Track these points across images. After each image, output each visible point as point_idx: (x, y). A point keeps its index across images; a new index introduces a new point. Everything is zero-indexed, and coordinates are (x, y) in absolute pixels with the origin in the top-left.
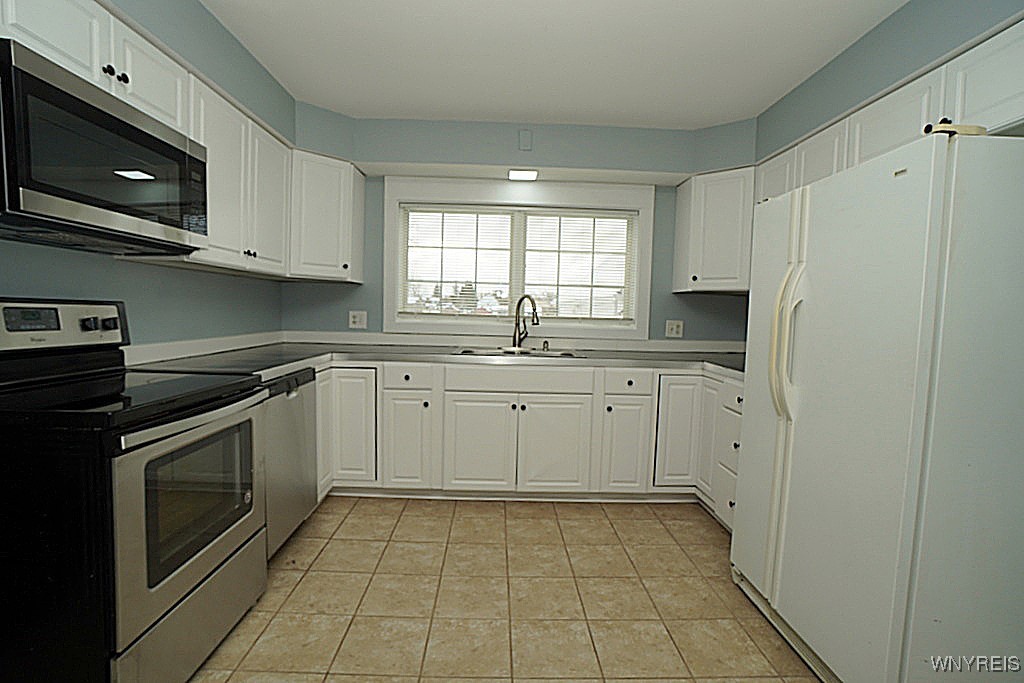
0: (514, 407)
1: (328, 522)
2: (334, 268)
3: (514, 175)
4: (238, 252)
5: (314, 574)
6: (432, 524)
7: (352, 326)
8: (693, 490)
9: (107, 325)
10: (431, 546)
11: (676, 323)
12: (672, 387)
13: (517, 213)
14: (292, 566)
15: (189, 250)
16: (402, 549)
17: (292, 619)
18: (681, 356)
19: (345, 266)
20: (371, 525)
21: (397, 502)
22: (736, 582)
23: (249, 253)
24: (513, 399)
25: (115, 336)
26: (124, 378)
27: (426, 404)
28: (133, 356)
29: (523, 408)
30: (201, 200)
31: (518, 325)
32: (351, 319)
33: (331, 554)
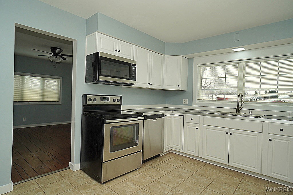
0: (227, 133)
1: (166, 158)
2: (176, 87)
3: (235, 50)
4: (147, 84)
5: (154, 168)
6: (194, 167)
7: (184, 103)
9: (118, 101)
10: (189, 172)
14: (151, 165)
15: (133, 84)
16: (180, 170)
17: (143, 175)
19: (179, 86)
20: (177, 162)
21: (188, 158)
23: (149, 84)
24: (227, 130)
25: (119, 103)
26: (121, 112)
27: (197, 128)
28: (123, 108)
29: (231, 134)
30: (134, 73)
32: (184, 101)
33: (161, 165)
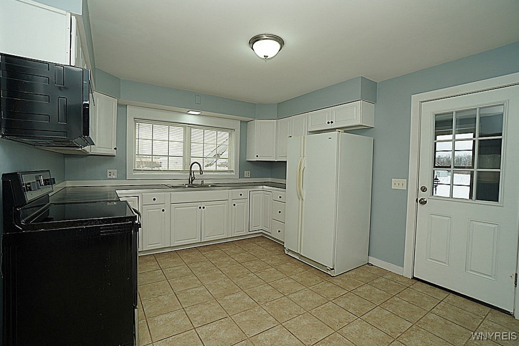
0: (200, 208)
2: (110, 150)
3: (190, 112)
6: (173, 260)
7: (109, 177)
8: (261, 231)
11: (248, 172)
12: (254, 195)
13: (187, 127)
18: (253, 184)
19: (115, 148)
21: (149, 256)
22: (286, 253)
24: (199, 205)
27: (163, 210)
29: (204, 208)
31: (191, 174)
32: (108, 174)
